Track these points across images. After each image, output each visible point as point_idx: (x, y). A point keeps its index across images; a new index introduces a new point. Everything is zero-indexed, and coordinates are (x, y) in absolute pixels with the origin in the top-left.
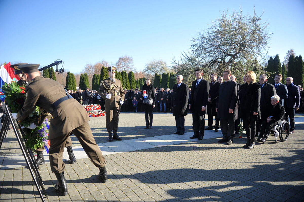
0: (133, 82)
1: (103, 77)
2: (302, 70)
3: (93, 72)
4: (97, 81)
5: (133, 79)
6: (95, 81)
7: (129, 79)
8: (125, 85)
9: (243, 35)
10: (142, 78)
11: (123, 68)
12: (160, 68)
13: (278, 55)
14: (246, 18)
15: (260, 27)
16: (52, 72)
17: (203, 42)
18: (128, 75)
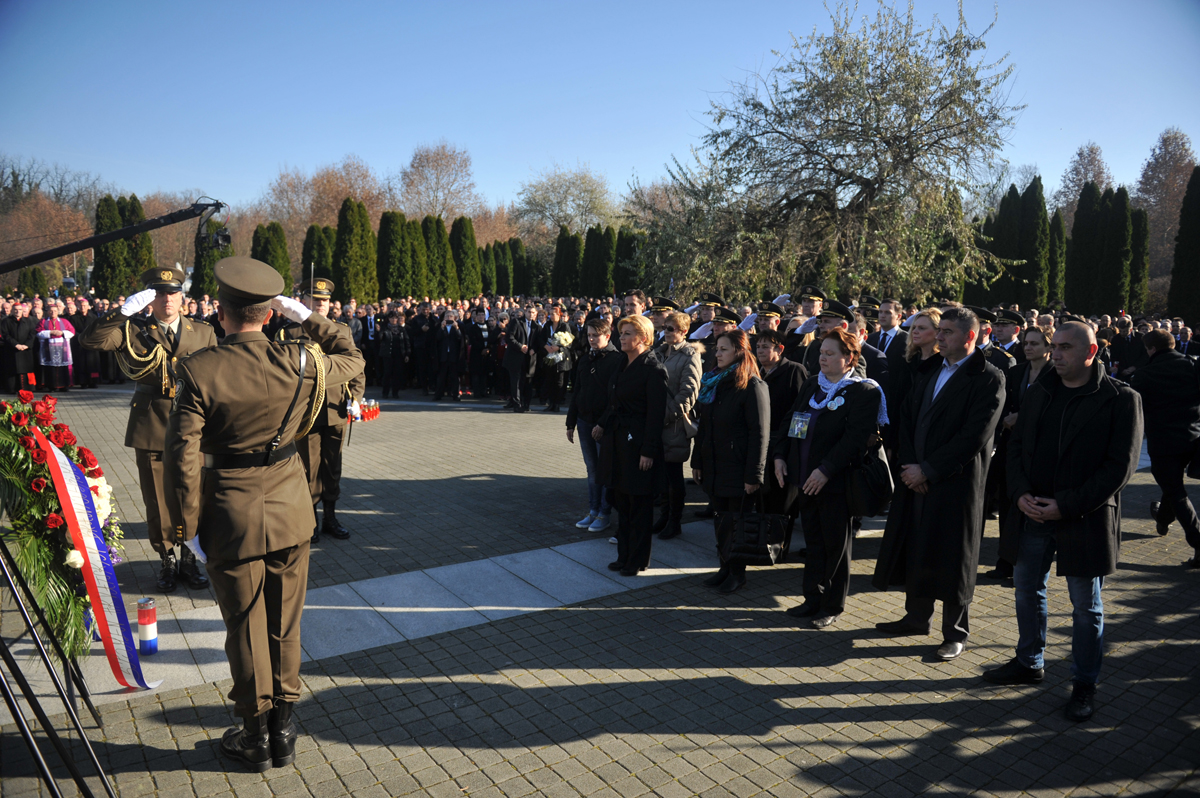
0: (469, 262)
1: (347, 242)
2: (1126, 246)
3: (307, 204)
4: (322, 255)
5: (470, 249)
6: (315, 253)
7: (453, 248)
8: (438, 273)
9: (911, 108)
10: (507, 240)
11: (431, 193)
12: (581, 202)
13: (1040, 178)
14: (925, 36)
15: (978, 77)
16: (133, 218)
17: (753, 124)
18: (448, 230)
